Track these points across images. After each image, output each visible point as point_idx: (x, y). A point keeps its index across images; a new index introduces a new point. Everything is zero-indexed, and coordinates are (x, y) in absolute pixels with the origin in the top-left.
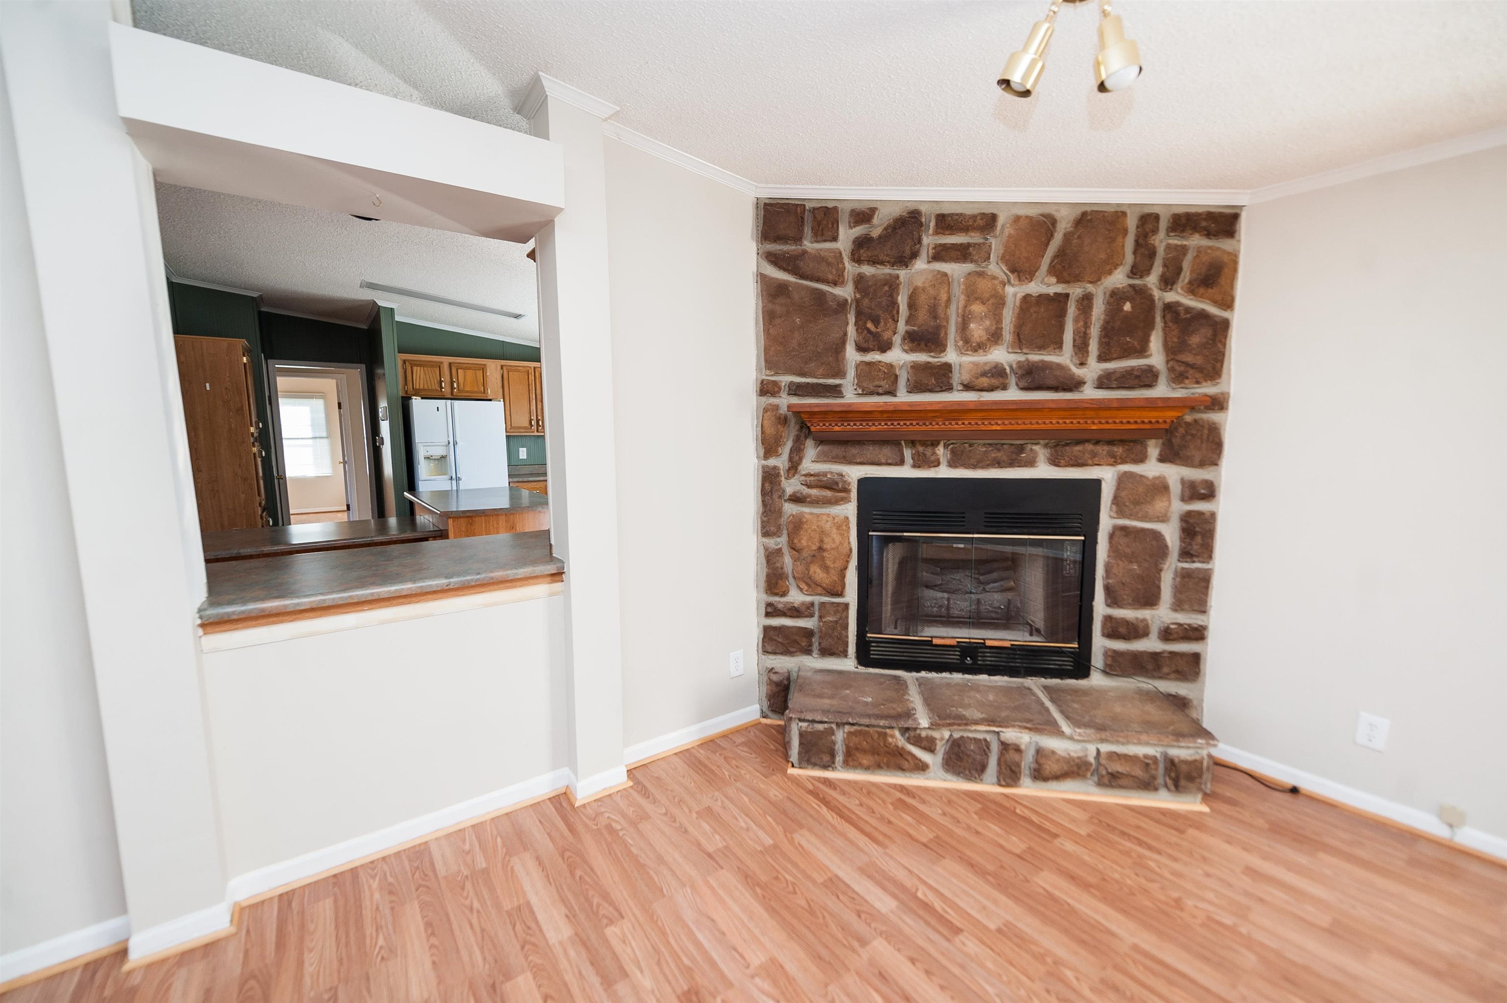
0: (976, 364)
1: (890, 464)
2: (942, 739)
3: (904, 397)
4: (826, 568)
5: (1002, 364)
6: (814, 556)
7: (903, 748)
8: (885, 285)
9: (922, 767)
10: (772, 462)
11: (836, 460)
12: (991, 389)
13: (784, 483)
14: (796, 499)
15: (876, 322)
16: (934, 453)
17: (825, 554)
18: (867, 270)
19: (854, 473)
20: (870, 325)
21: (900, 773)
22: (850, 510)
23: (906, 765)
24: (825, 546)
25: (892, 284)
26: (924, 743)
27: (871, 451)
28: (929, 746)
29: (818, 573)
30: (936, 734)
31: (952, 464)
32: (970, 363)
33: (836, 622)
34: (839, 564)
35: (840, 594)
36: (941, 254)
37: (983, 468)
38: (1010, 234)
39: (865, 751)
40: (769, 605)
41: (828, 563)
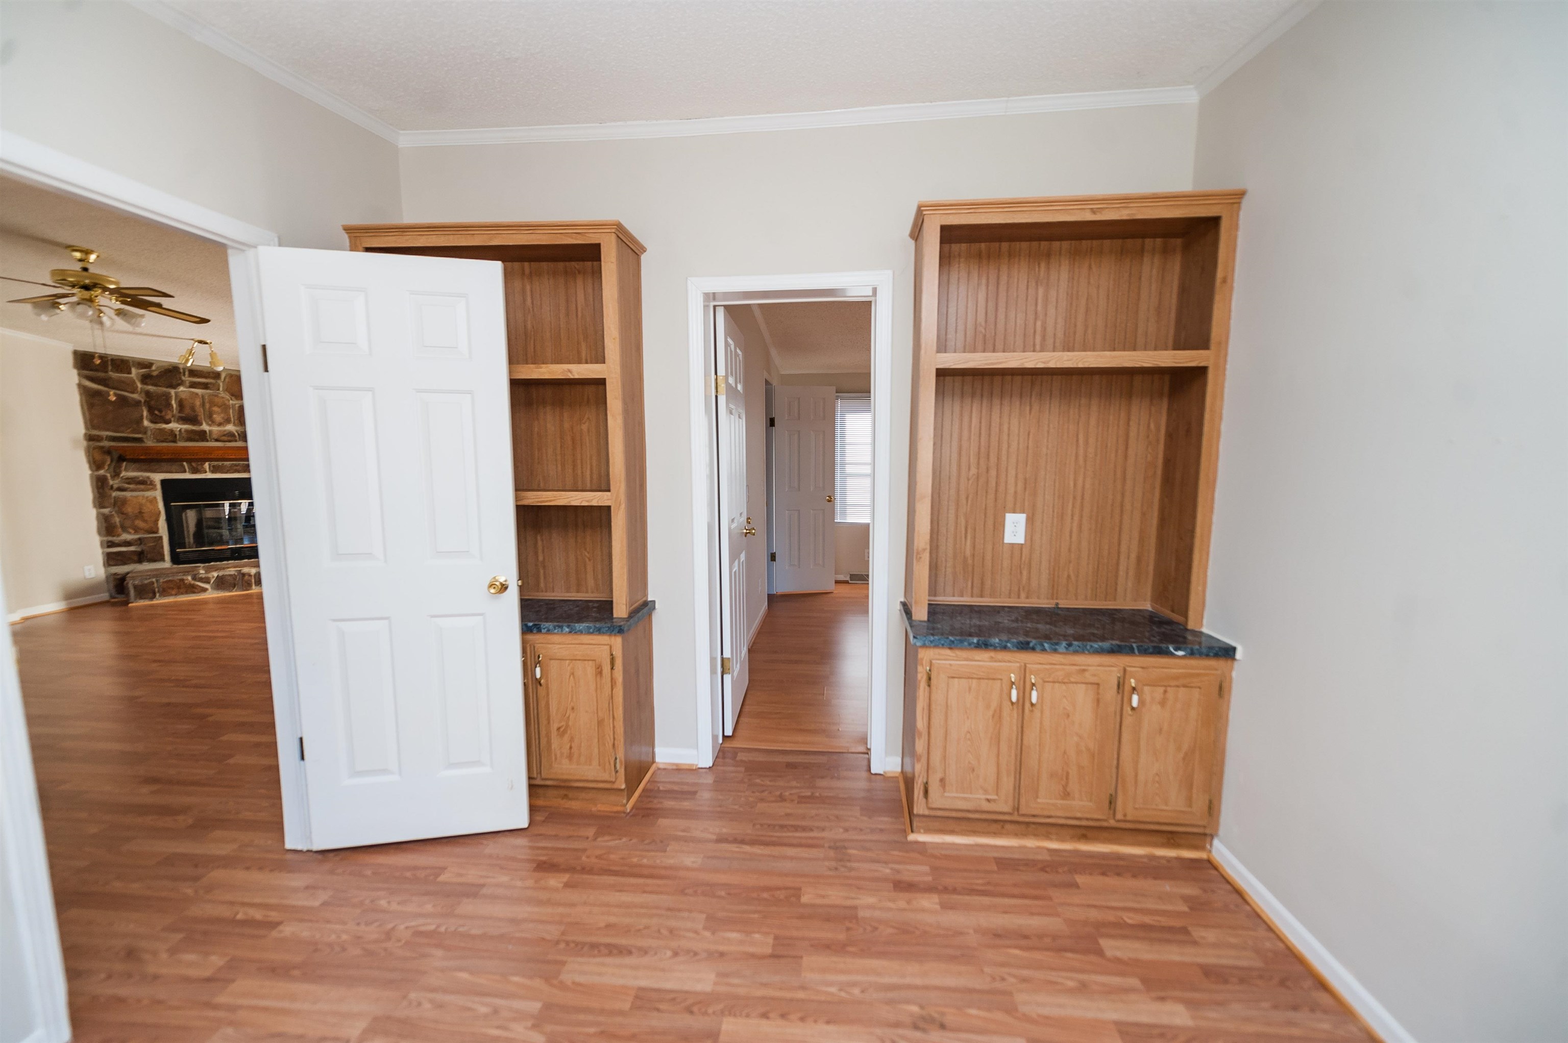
0: (220, 431)
1: (178, 473)
2: (213, 577)
3: (181, 444)
4: (145, 521)
5: (233, 432)
6: (136, 516)
7: (193, 584)
8: (163, 396)
9: (205, 590)
10: (102, 472)
11: (146, 471)
12: (230, 441)
13: (111, 482)
14: (120, 489)
15: (160, 411)
16: (203, 468)
17: (144, 515)
18: (151, 388)
19: (157, 477)
20: (156, 412)
21: (194, 595)
22: (158, 494)
23: (196, 591)
24: (143, 511)
25: (168, 397)
26: (204, 580)
27: (165, 466)
28: (207, 581)
29: (140, 523)
30: (210, 575)
31: (213, 472)
32: (217, 430)
33: (156, 546)
34: (153, 519)
35: (156, 532)
36: (193, 385)
37: (230, 473)
38: (228, 382)
39: (173, 589)
40: (109, 542)
41: (146, 518)
